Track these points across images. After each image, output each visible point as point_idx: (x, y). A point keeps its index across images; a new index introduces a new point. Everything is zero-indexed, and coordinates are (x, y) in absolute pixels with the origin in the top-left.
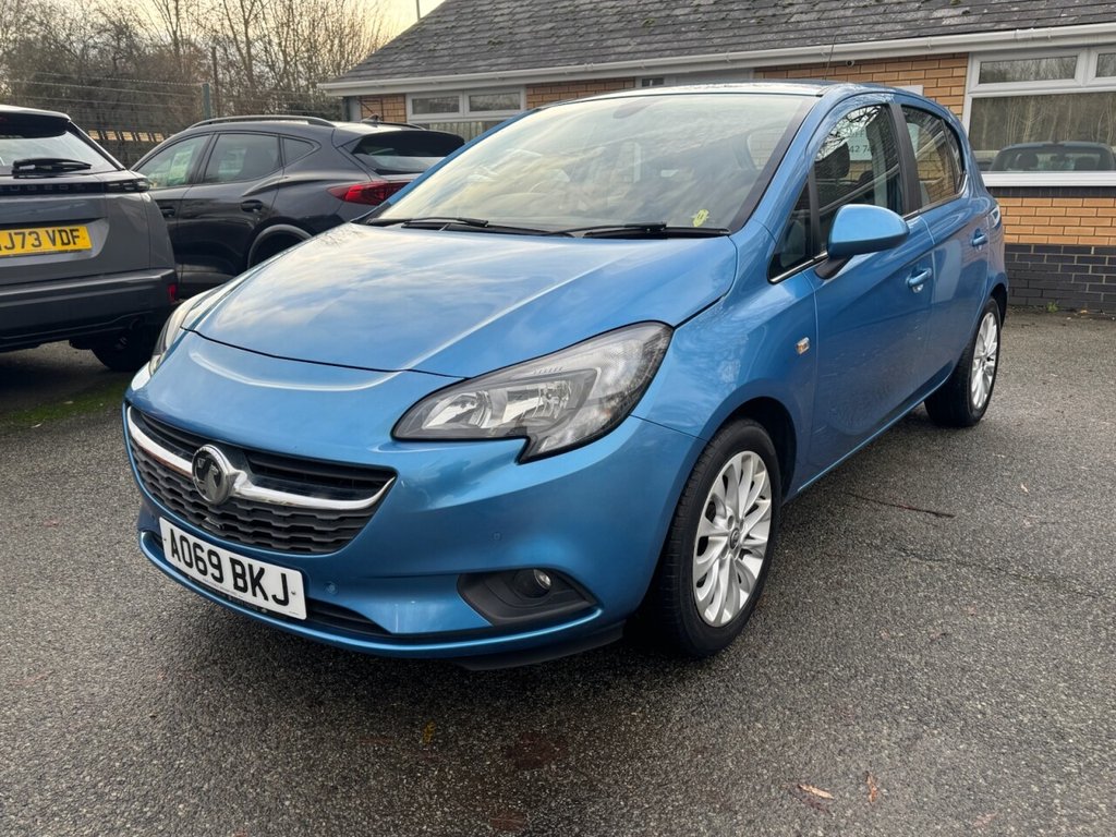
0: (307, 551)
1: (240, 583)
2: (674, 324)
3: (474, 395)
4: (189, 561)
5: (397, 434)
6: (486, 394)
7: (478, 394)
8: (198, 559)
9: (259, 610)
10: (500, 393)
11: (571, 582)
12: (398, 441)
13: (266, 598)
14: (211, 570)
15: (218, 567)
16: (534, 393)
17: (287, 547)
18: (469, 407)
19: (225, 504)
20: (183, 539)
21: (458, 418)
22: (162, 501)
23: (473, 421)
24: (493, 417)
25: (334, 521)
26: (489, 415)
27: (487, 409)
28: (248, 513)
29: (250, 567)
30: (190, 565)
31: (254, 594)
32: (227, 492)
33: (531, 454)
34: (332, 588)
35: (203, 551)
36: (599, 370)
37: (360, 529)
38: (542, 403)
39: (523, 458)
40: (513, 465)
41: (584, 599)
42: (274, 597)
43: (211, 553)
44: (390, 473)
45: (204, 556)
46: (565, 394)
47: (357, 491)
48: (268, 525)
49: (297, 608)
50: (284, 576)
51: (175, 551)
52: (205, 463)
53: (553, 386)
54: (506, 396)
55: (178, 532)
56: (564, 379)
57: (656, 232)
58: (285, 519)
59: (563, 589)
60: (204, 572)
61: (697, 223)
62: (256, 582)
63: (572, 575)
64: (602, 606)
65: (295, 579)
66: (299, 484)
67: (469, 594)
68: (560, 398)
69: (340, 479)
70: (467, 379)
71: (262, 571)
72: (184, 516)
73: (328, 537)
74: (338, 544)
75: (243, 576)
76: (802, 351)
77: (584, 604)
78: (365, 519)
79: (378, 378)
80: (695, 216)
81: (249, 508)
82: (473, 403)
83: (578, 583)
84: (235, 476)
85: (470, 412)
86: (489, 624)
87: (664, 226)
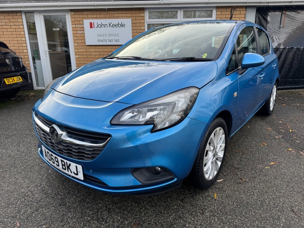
0: (83, 159)
1: (64, 167)
2: (200, 88)
3: (137, 110)
4: (50, 159)
5: (112, 123)
6: (141, 110)
7: (138, 110)
8: (52, 159)
9: (70, 176)
10: (145, 109)
11: (168, 171)
12: (112, 125)
13: (71, 173)
14: (56, 162)
15: (58, 162)
16: (155, 110)
17: (77, 158)
18: (135, 114)
19: (59, 143)
20: (48, 152)
21: (132, 117)
22: (42, 140)
23: (136, 118)
24: (143, 117)
25: (91, 150)
26: (141, 116)
27: (141, 115)
28: (66, 146)
29: (67, 163)
30: (50, 160)
31: (68, 171)
32: (59, 139)
33: (155, 130)
34: (91, 171)
35: (53, 157)
36: (177, 102)
37: (100, 153)
38: (158, 113)
39: (152, 131)
40: (149, 133)
41: (171, 175)
42: (74, 172)
43: (55, 157)
44: (109, 135)
45: (54, 158)
46: (165, 110)
47: (99, 141)
48: (71, 150)
49: (81, 176)
50: (76, 167)
51: (46, 156)
52: (53, 130)
53: (162, 107)
54: (147, 110)
55: (47, 150)
56: (166, 105)
57: (192, 60)
58: (76, 149)
59: (165, 172)
60: (54, 163)
61: (204, 57)
62: (68, 167)
63: (168, 168)
64: (176, 177)
65: (80, 168)
66: (81, 138)
67: (135, 174)
68: (164, 111)
69: (93, 137)
70: (134, 105)
71: (70, 165)
72: (48, 145)
73: (90, 155)
74: (93, 158)
75: (64, 165)
76: (235, 96)
77: (171, 177)
78: (101, 150)
79: (107, 104)
80: (203, 55)
81: (66, 145)
82: (136, 113)
83: (170, 171)
84: (62, 134)
85: (135, 116)
86: (141, 184)
87: (194, 58)
